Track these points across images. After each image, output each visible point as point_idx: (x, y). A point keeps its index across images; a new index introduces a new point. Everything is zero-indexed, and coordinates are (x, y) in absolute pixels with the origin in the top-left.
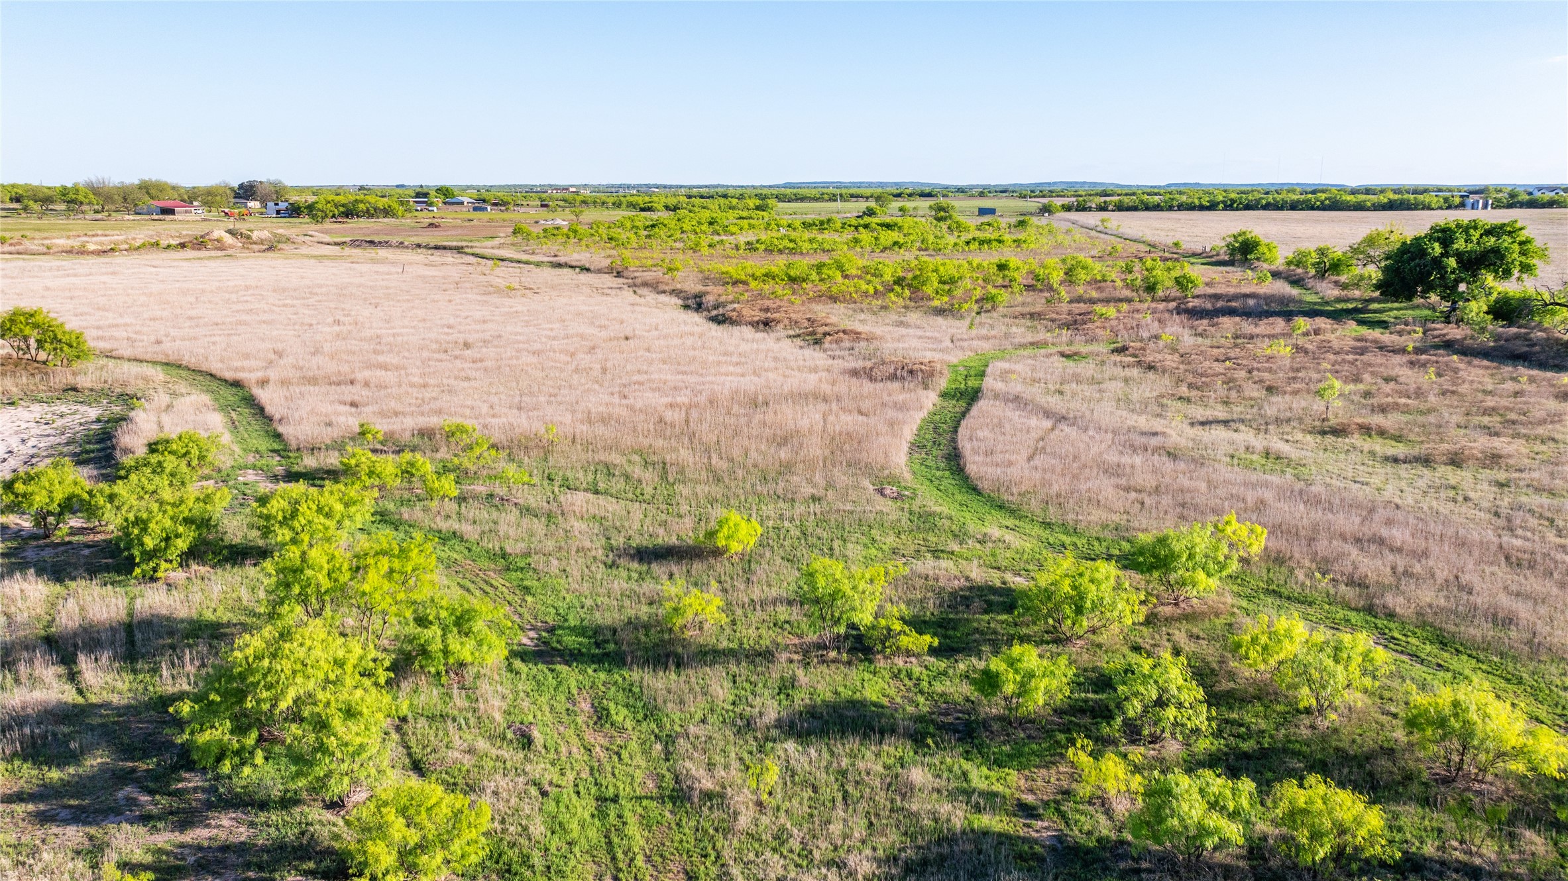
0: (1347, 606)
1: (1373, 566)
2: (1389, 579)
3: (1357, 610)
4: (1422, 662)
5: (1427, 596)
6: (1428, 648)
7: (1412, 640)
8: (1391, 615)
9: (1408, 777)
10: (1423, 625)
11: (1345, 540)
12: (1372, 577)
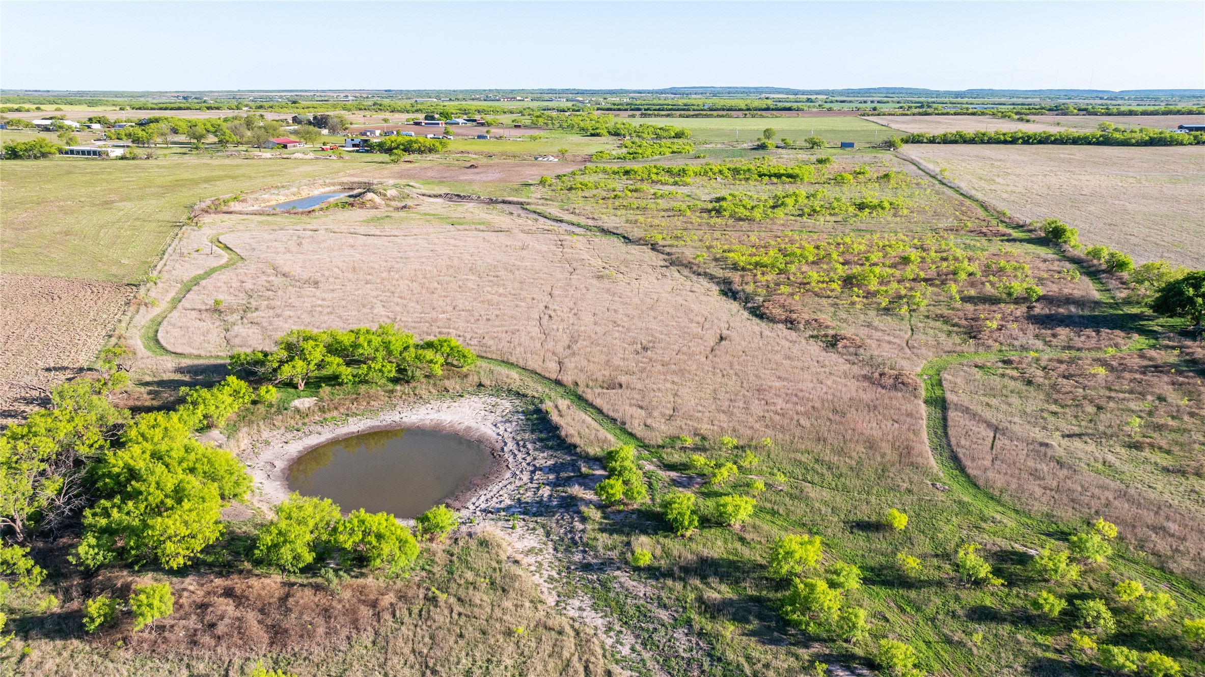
0: (1152, 566)
1: (1162, 545)
2: (1169, 553)
3: (1157, 568)
4: (1185, 597)
5: (1186, 563)
6: (1188, 591)
7: (1181, 586)
8: (1172, 573)
9: (1183, 648)
10: (1186, 579)
11: (1148, 527)
12: (1162, 552)
